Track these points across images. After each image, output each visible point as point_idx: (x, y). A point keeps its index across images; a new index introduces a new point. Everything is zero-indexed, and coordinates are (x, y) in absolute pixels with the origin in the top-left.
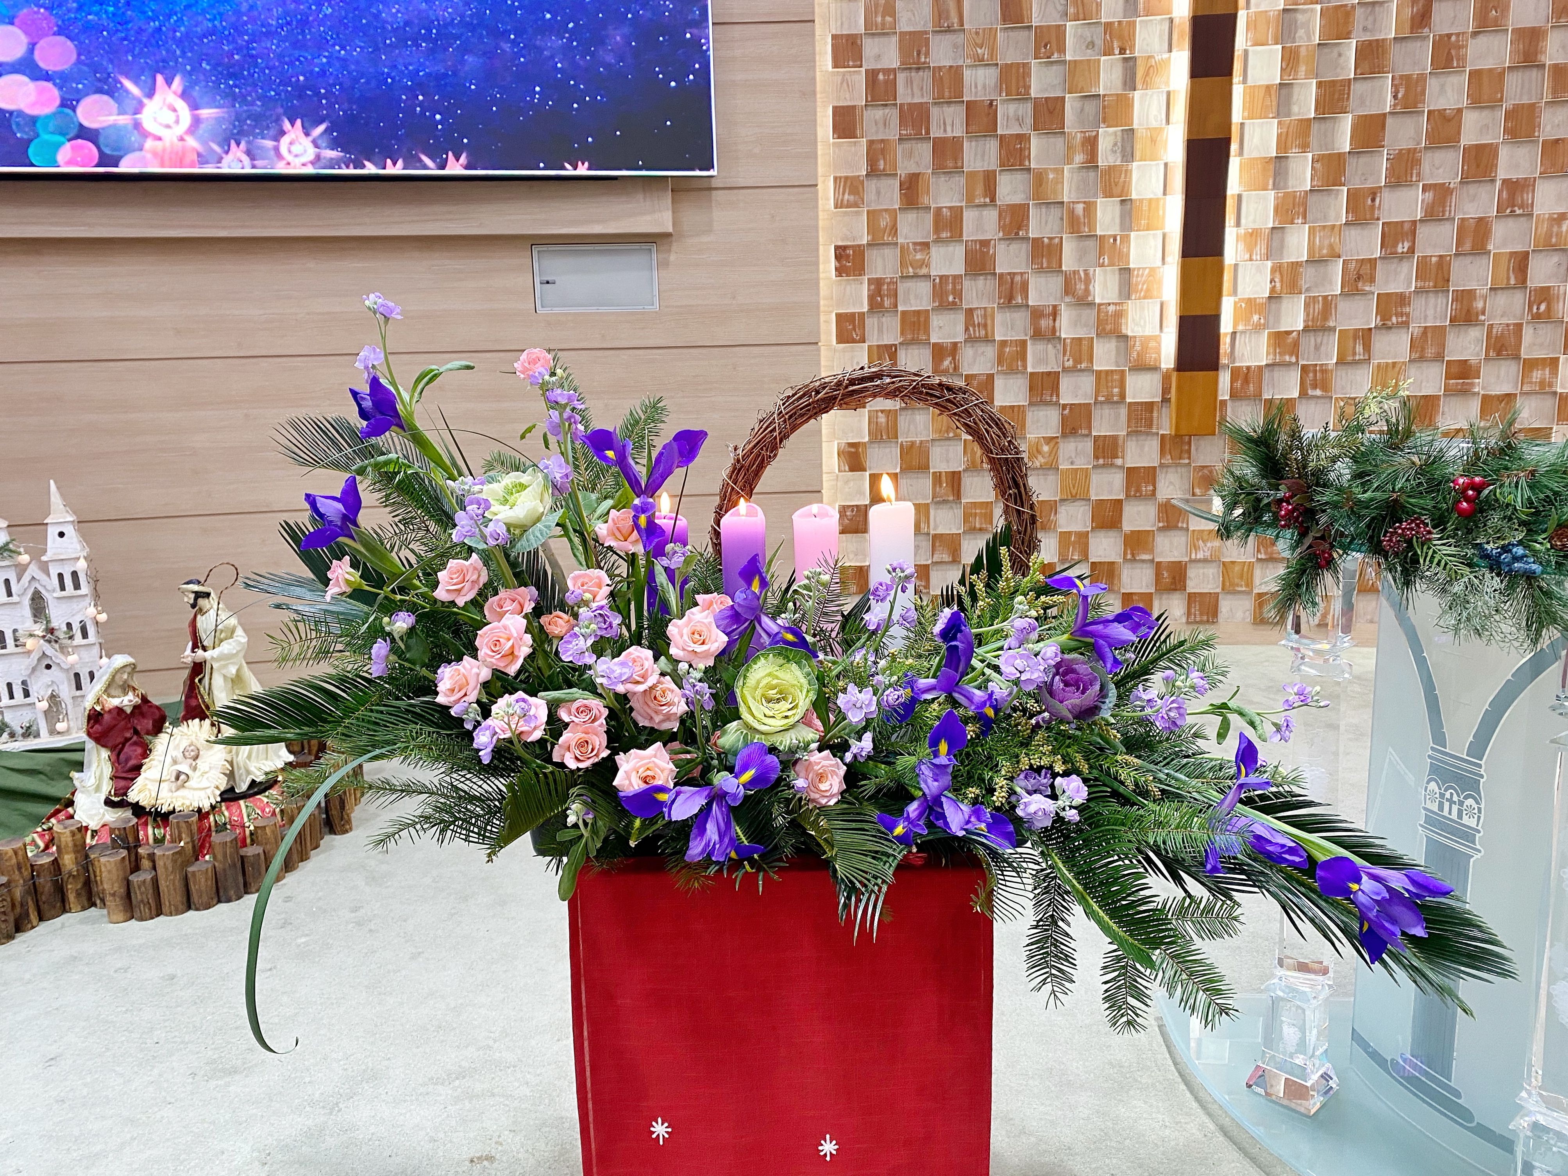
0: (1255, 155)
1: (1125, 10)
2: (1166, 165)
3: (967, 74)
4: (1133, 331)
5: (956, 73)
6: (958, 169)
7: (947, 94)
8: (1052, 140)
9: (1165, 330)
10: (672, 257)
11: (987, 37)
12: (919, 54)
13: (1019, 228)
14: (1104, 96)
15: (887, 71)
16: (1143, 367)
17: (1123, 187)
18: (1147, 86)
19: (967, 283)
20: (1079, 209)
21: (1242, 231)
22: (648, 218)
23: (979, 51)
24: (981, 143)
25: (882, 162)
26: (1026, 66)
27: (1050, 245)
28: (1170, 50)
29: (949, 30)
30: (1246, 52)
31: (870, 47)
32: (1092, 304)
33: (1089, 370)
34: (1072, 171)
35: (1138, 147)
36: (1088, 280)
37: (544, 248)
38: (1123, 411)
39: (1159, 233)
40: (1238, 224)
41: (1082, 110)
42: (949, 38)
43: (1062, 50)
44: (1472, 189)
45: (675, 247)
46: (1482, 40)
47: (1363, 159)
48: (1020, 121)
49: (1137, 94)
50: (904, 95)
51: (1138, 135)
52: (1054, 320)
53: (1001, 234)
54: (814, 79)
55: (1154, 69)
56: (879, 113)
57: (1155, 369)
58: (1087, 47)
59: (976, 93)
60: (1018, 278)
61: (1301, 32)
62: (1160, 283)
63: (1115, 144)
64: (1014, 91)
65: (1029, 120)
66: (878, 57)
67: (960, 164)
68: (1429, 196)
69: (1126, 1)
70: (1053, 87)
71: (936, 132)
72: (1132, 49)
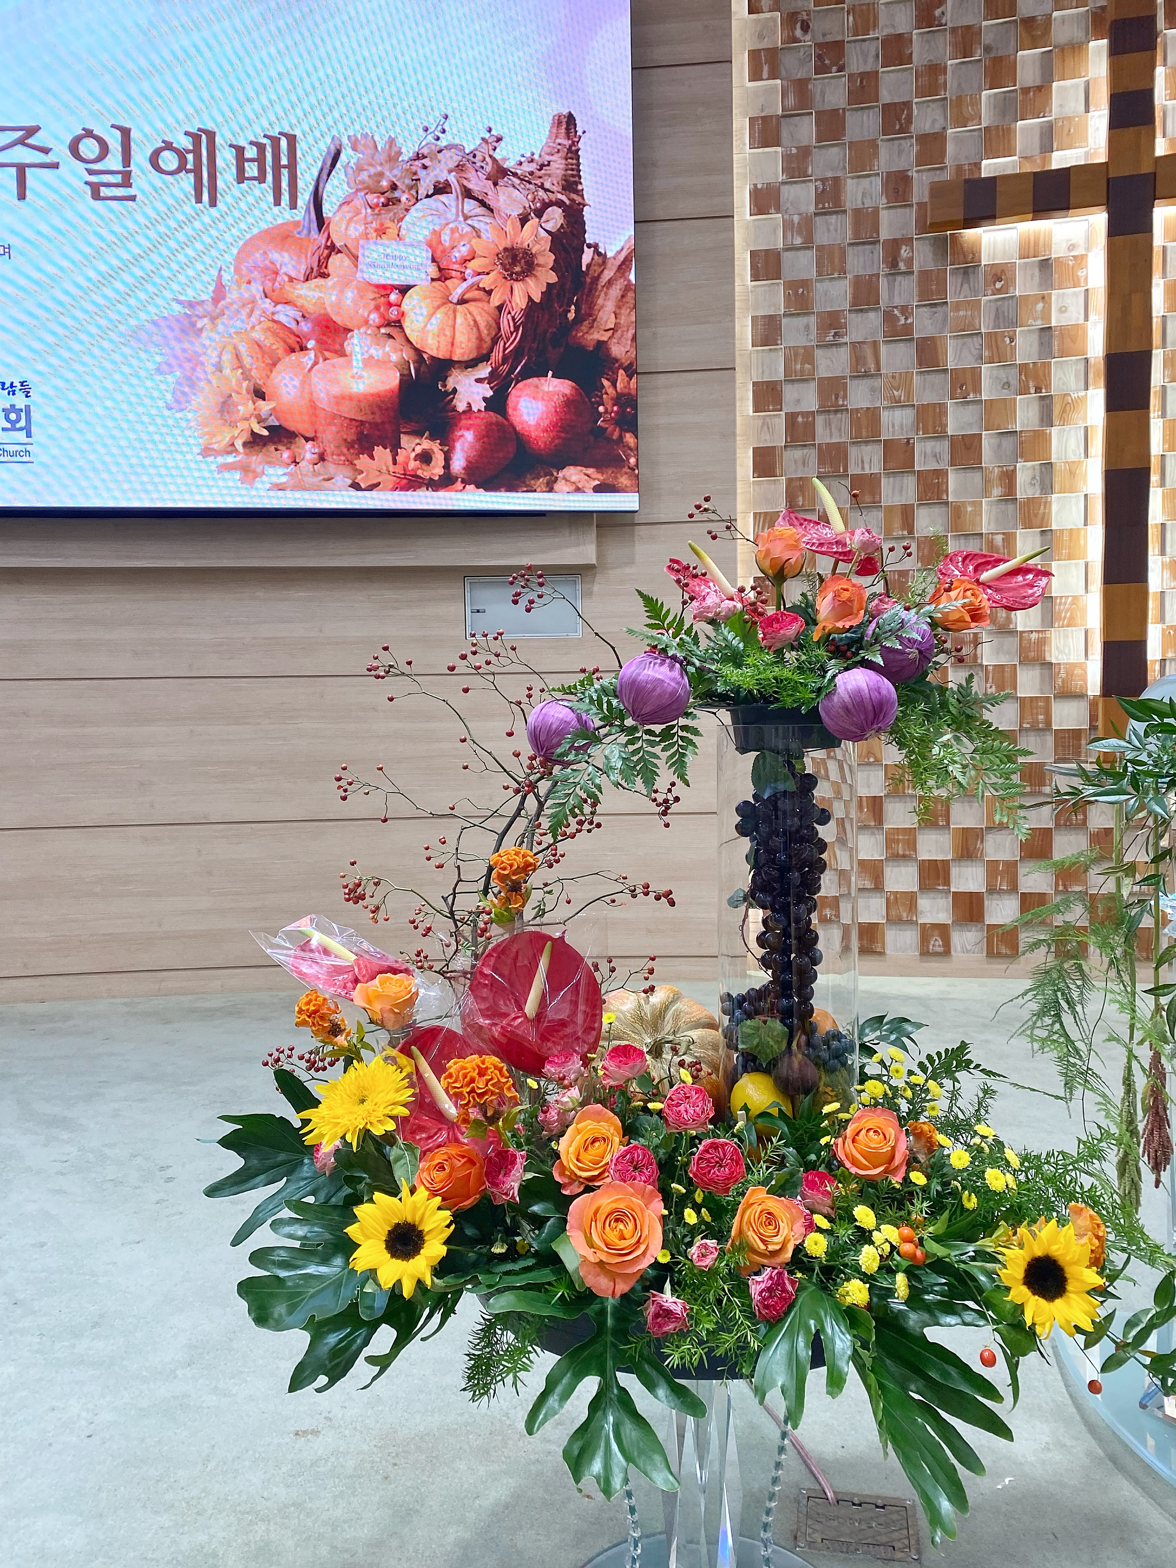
1: (1040, 353)
2: (1086, 496)
3: (885, 415)
4: (1057, 658)
5: (873, 415)
6: (876, 504)
7: (864, 434)
8: (970, 475)
9: (1090, 657)
10: (596, 588)
11: (903, 380)
12: (837, 398)
14: (1021, 432)
15: (805, 414)
16: (1068, 694)
17: (1043, 518)
18: (1064, 422)
20: (999, 539)
21: (1167, 559)
22: (573, 550)
23: (896, 394)
24: (898, 479)
25: (801, 498)
26: (942, 407)
28: (1087, 389)
29: (866, 375)
30: (1164, 388)
31: (790, 393)
32: (1013, 633)
33: (1012, 697)
34: (990, 504)
35: (1057, 479)
37: (476, 580)
38: (1050, 739)
39: (1082, 562)
40: (1163, 552)
41: (999, 446)
42: (865, 383)
43: (977, 389)
45: (598, 577)
48: (937, 457)
49: (1055, 430)
50: (824, 435)
51: (1056, 468)
52: (976, 648)
53: (920, 565)
54: (734, 421)
55: (1070, 406)
56: (798, 453)
57: (1081, 696)
58: (1003, 388)
59: (893, 433)
62: (1084, 611)
63: (1034, 478)
64: (930, 428)
65: (947, 457)
66: (798, 401)
67: (877, 499)
69: (1041, 344)
70: (970, 425)
71: (853, 470)
72: (1048, 387)
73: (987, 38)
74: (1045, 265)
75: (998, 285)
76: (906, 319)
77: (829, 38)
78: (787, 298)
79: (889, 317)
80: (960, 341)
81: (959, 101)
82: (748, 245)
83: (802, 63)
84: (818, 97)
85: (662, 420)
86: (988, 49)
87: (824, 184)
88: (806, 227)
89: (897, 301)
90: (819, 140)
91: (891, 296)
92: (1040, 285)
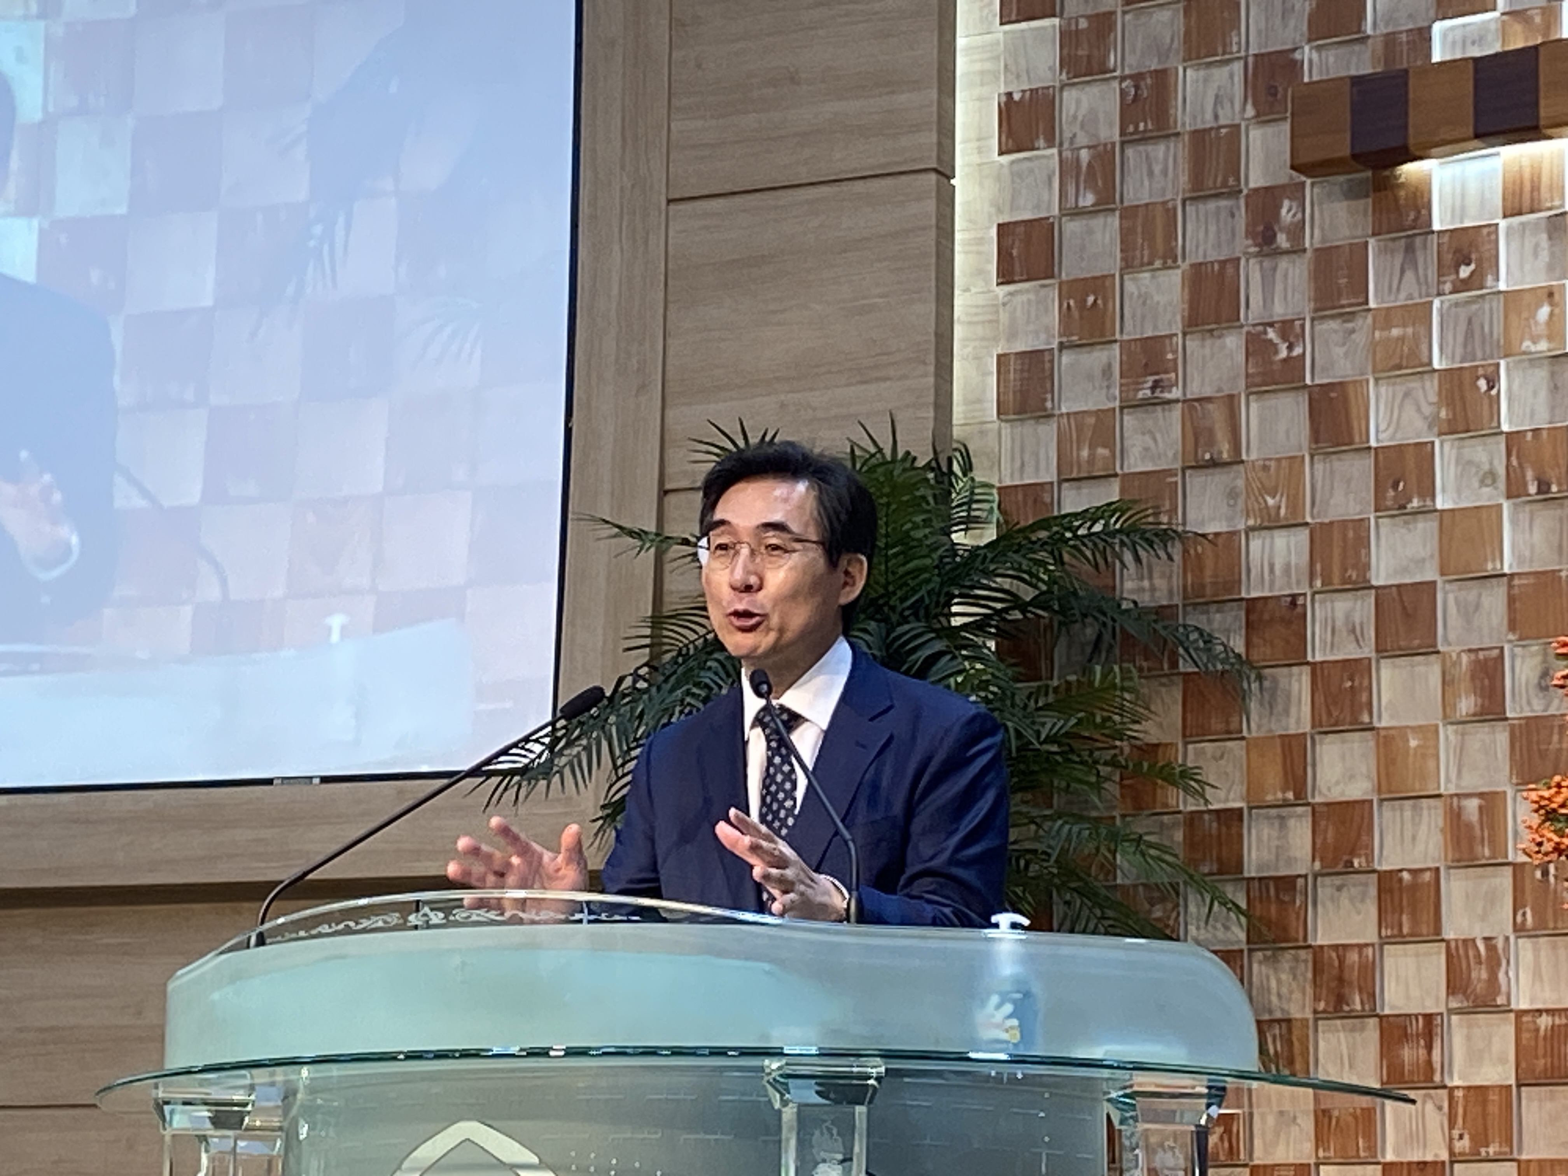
1: (1552, 407)
3: (1251, 547)
5: (1227, 546)
7: (1209, 587)
8: (1418, 666)
11: (1283, 474)
13: (1353, 853)
14: (1512, 576)
20: (1473, 807)
23: (1271, 502)
24: (1275, 681)
26: (1362, 526)
27: (1414, 887)
29: (1214, 464)
32: (1505, 1011)
33: (1507, 1158)
36: (1494, 961)
41: (1477, 605)
43: (1428, 490)
48: (1352, 633)
52: (1429, 1048)
53: (1317, 865)
58: (1482, 483)
59: (1272, 583)
60: (1353, 957)
64: (1338, 571)
65: (1368, 633)
67: (1234, 724)
70: (1415, 561)
74: (1559, 226)
75: (1465, 272)
76: (1290, 348)
78: (1066, 314)
79: (1258, 345)
80: (1400, 390)
82: (1000, 211)
87: (1137, 87)
88: (1102, 175)
89: (1279, 311)
92: (1550, 268)
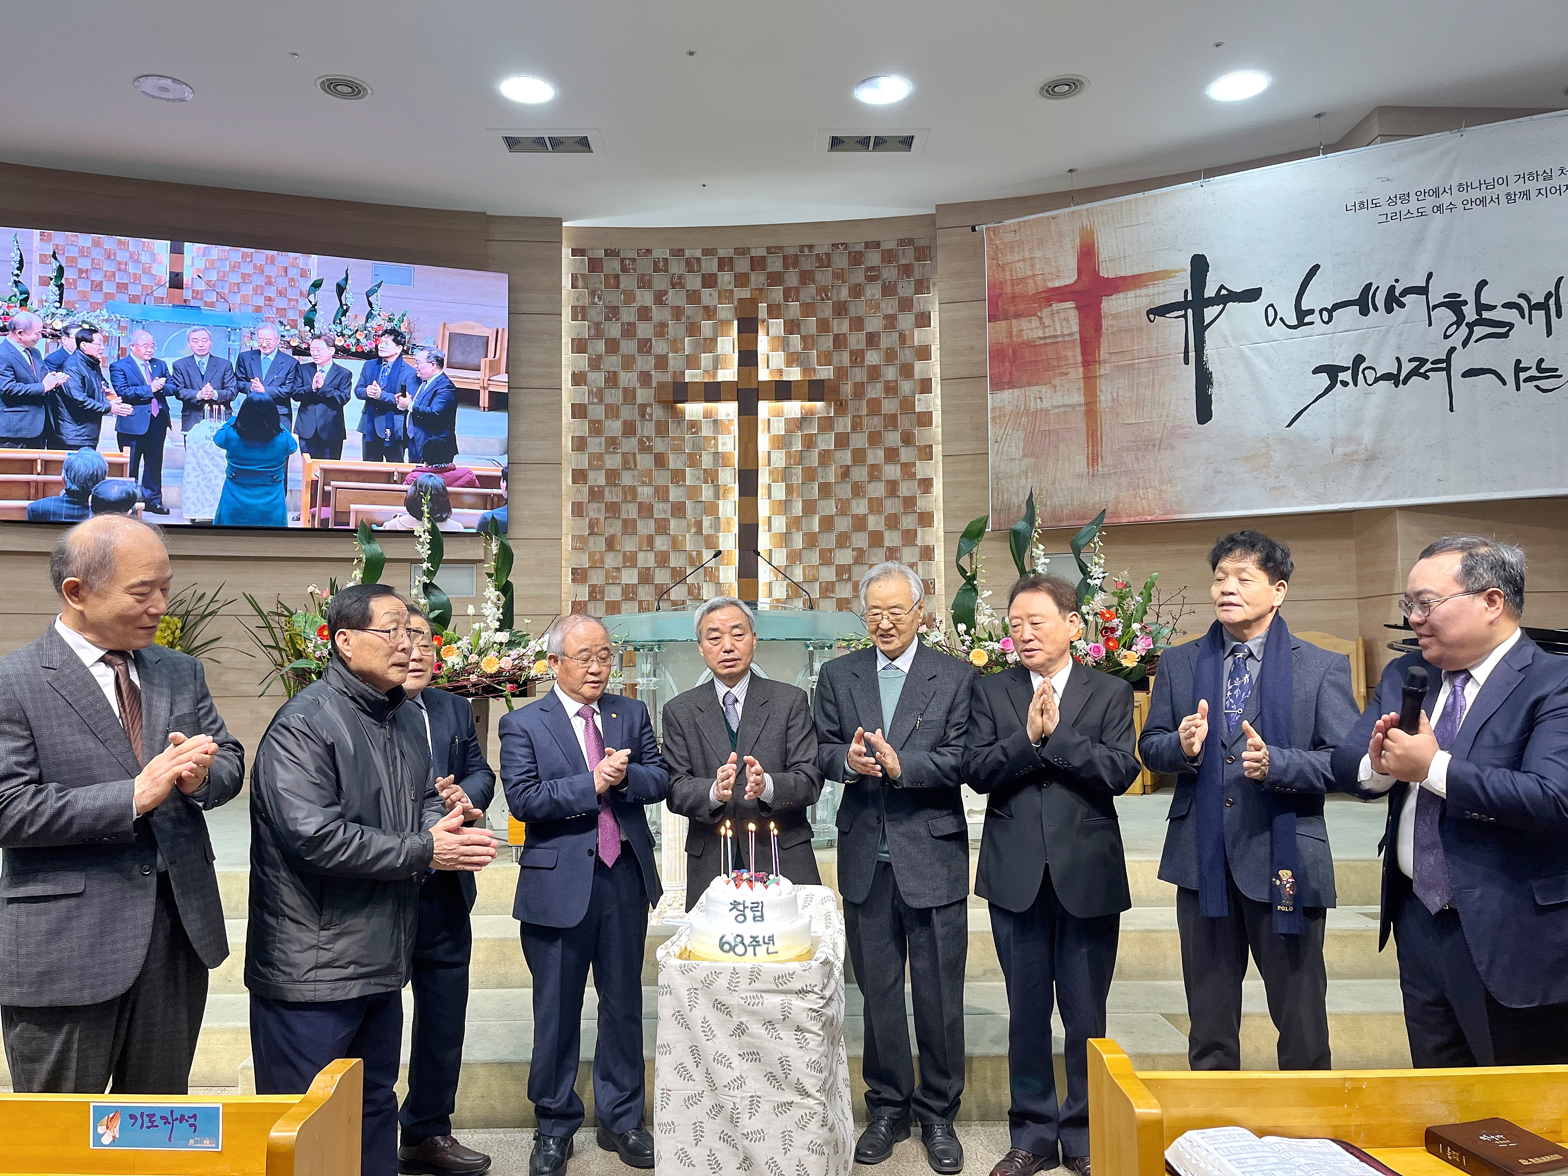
0: (777, 531)
1: (714, 464)
2: (735, 534)
3: (639, 489)
5: (633, 489)
6: (635, 533)
7: (629, 498)
8: (681, 521)
11: (648, 473)
12: (615, 479)
13: (665, 562)
14: (705, 502)
15: (599, 486)
17: (714, 543)
18: (724, 498)
19: (640, 588)
20: (694, 554)
22: (471, 552)
23: (644, 479)
25: (596, 529)
26: (667, 487)
27: (680, 571)
28: (735, 483)
29: (629, 469)
30: (769, 484)
31: (591, 475)
34: (691, 537)
35: (722, 526)
36: (699, 588)
39: (733, 566)
41: (695, 508)
42: (630, 473)
43: (684, 480)
44: (875, 550)
46: (873, 484)
47: (826, 535)
48: (664, 512)
49: (720, 502)
50: (608, 497)
51: (722, 520)
53: (656, 565)
54: (559, 489)
55: (727, 491)
56: (595, 505)
58: (696, 480)
59: (643, 498)
60: (665, 586)
61: (794, 477)
63: (711, 524)
64: (661, 497)
65: (669, 512)
66: (596, 480)
67: (635, 531)
68: (855, 553)
69: (714, 460)
70: (681, 496)
71: (624, 516)
72: (717, 482)
73: (688, 312)
74: (716, 422)
75: (694, 430)
76: (649, 443)
77: (612, 304)
78: (590, 428)
79: (641, 441)
80: (676, 456)
81: (675, 340)
82: (570, 400)
83: (599, 314)
84: (606, 331)
85: (522, 488)
86: (688, 318)
87: (609, 374)
88: (599, 395)
89: (646, 434)
90: (606, 352)
91: (642, 430)
92: (714, 431)
